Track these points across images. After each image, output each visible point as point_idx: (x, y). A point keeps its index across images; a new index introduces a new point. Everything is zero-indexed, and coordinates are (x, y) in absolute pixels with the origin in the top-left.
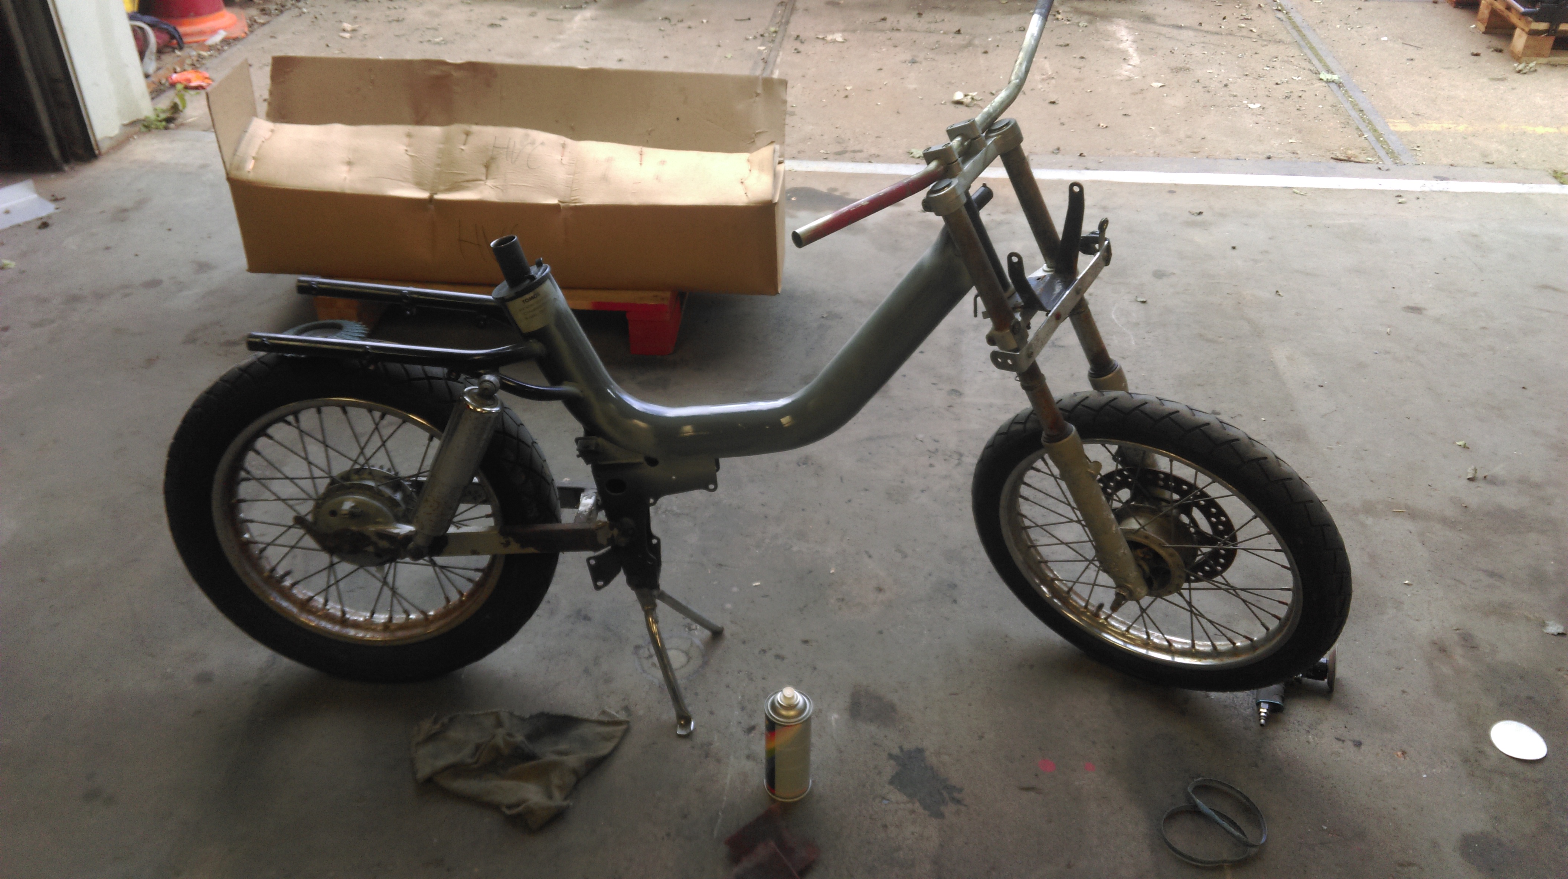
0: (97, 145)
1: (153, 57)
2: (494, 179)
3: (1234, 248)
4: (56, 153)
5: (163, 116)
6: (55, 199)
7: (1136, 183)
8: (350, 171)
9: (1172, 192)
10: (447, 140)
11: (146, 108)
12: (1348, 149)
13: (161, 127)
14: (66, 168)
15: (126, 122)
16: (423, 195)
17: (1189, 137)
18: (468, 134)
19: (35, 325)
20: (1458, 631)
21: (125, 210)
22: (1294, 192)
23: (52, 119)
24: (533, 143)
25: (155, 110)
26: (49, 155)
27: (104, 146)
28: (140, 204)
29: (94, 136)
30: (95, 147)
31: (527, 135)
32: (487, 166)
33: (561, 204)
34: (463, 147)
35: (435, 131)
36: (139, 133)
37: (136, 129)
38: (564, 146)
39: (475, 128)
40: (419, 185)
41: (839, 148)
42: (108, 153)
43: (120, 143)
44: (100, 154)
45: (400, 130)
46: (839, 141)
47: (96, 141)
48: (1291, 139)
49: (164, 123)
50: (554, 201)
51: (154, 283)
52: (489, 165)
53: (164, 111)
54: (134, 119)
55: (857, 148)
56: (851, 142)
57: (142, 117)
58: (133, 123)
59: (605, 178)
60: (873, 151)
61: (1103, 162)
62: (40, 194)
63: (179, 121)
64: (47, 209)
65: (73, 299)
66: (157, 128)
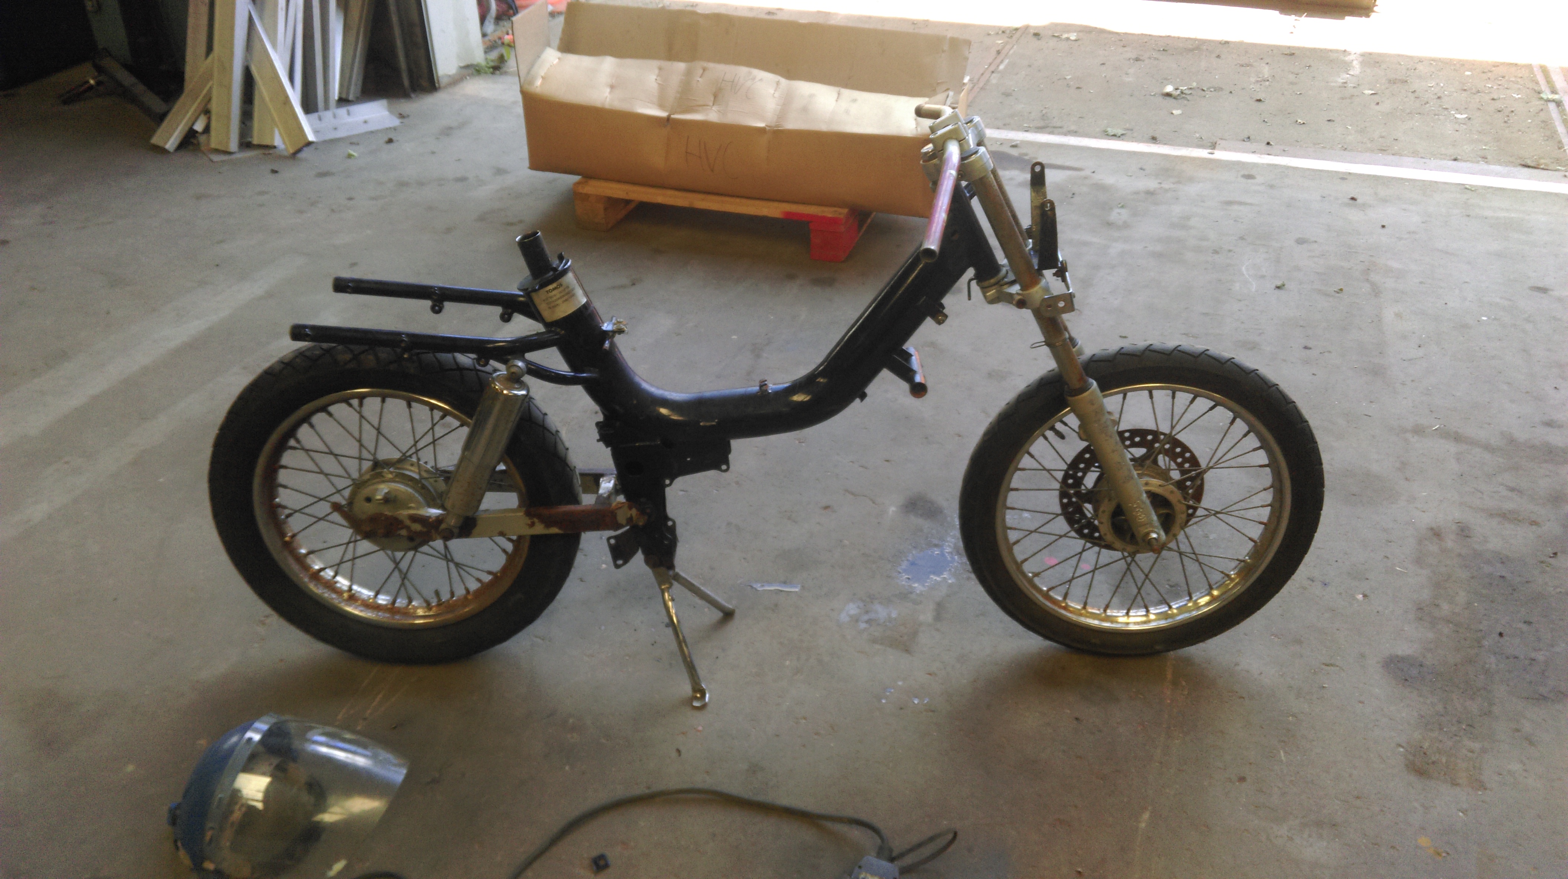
0: (438, 81)
1: (492, 21)
2: (719, 105)
3: (1383, 226)
4: (406, 82)
5: (492, 64)
6: (401, 116)
7: (1311, 169)
8: (610, 93)
9: (1343, 179)
10: (689, 73)
11: (479, 57)
12: (1540, 158)
13: (489, 72)
14: (413, 95)
15: (462, 65)
16: (663, 114)
17: (1382, 137)
18: (704, 70)
19: (373, 199)
20: (1459, 524)
21: (451, 128)
22: (1466, 188)
23: (407, 56)
24: (754, 79)
25: (486, 59)
26: (402, 85)
27: (443, 81)
28: (462, 125)
29: (437, 73)
30: (436, 81)
31: (750, 73)
32: (715, 96)
33: (767, 128)
34: (699, 79)
35: (681, 66)
36: (471, 75)
37: (470, 71)
38: (778, 83)
39: (711, 65)
40: (661, 106)
41: (1041, 124)
42: (445, 87)
43: (456, 81)
44: (439, 88)
45: (654, 64)
46: (1044, 117)
47: (438, 77)
48: (1485, 146)
49: (491, 70)
50: (761, 125)
51: (463, 179)
52: (717, 96)
53: (492, 61)
54: (469, 63)
55: (1059, 124)
56: (1055, 120)
57: (475, 63)
58: (467, 67)
59: (805, 110)
60: (1073, 128)
61: (1287, 150)
62: (391, 112)
63: (505, 69)
64: (395, 122)
65: (402, 184)
66: (486, 73)
